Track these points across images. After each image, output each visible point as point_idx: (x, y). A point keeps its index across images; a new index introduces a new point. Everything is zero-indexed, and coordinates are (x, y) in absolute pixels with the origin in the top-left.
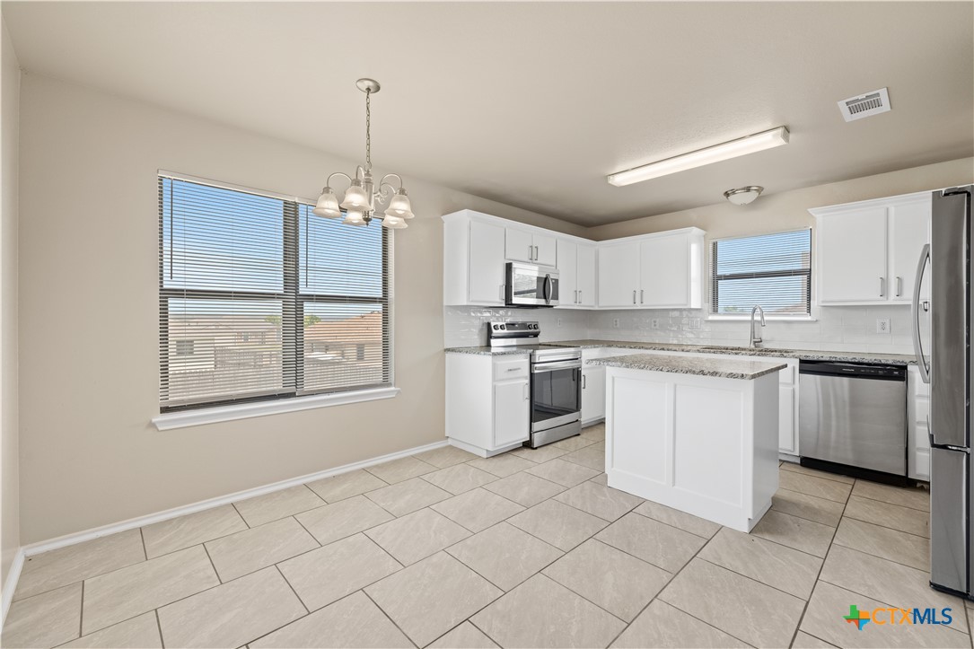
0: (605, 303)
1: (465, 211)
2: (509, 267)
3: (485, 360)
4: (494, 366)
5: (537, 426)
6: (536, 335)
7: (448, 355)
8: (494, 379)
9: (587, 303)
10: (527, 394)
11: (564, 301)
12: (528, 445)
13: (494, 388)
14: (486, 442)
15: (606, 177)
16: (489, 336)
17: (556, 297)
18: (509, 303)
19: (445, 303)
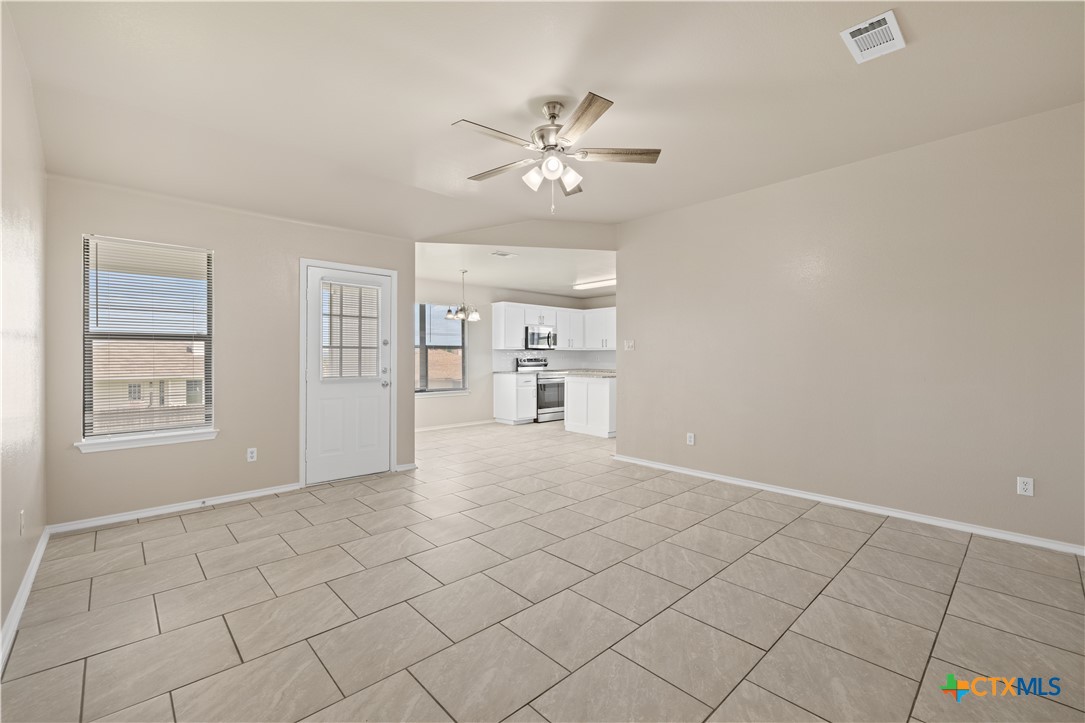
0: (590, 346)
1: (502, 303)
2: (527, 329)
3: (514, 376)
4: (517, 379)
5: (540, 411)
6: (546, 365)
7: (495, 376)
8: (517, 386)
9: (577, 346)
10: (535, 394)
11: (561, 345)
12: (536, 421)
13: (517, 390)
14: (513, 416)
15: (572, 287)
16: (518, 365)
17: (555, 344)
18: (527, 348)
19: (494, 348)
